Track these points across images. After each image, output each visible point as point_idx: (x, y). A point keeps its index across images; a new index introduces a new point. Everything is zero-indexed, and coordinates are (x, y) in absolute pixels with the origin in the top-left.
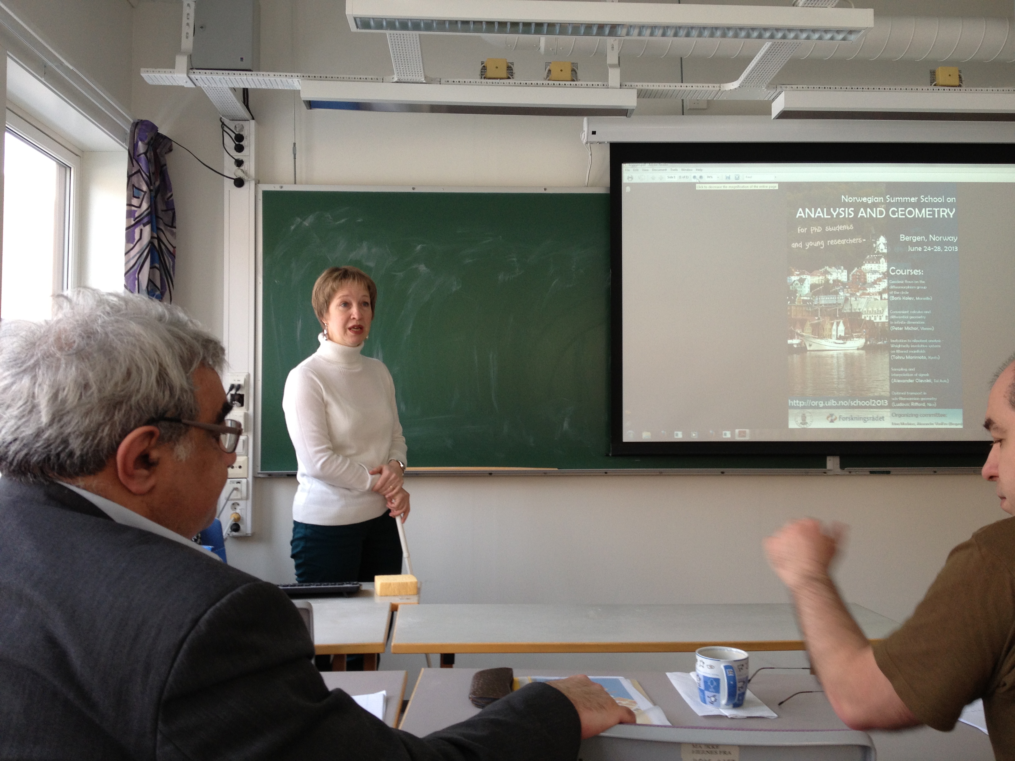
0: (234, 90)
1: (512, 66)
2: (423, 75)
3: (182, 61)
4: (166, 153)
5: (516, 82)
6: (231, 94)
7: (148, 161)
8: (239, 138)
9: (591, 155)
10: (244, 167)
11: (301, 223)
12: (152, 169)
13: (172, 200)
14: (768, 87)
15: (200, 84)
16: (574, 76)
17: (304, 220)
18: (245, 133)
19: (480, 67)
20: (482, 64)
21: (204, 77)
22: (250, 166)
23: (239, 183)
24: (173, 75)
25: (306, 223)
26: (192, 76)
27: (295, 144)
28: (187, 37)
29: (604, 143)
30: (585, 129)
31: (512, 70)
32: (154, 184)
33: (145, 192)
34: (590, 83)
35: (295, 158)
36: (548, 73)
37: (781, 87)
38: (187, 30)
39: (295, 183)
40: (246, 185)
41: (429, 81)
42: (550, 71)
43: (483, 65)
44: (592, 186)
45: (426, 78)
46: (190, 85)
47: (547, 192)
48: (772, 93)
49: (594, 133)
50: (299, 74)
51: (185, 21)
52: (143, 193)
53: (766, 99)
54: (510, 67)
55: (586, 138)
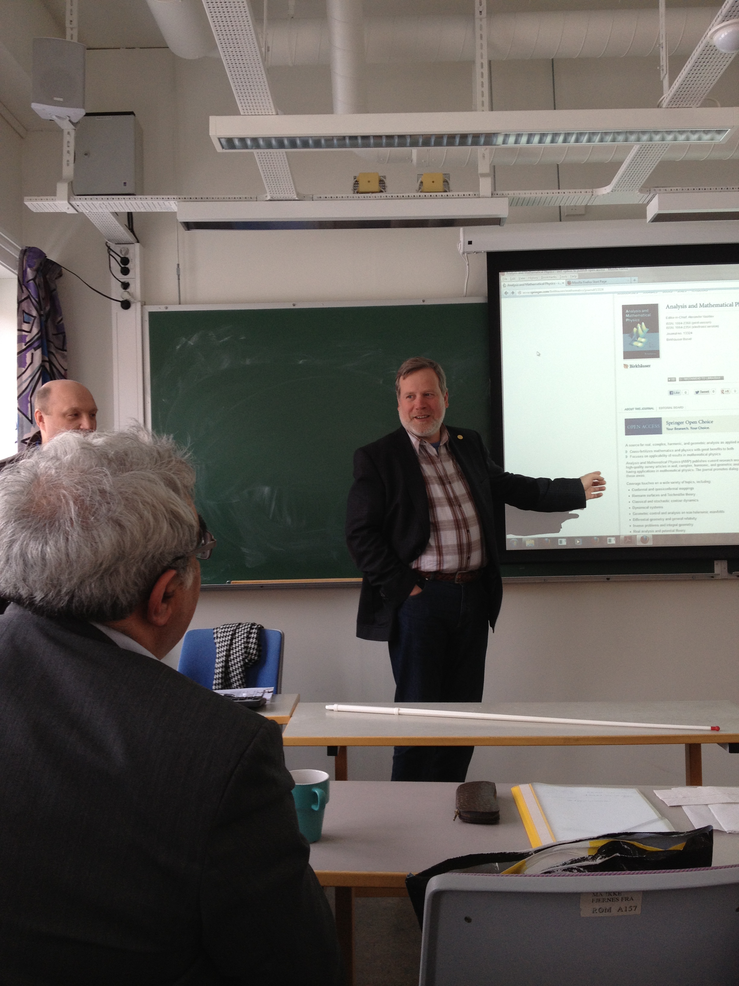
0: (116, 214)
1: (384, 180)
2: (294, 192)
3: (63, 188)
4: (56, 278)
5: (388, 195)
6: (113, 219)
7: (37, 286)
8: (125, 261)
9: (468, 265)
10: (131, 289)
11: (186, 343)
12: (42, 294)
13: (63, 324)
14: (641, 191)
15: (82, 209)
16: (446, 186)
17: (189, 340)
18: (130, 256)
19: (353, 181)
20: (355, 178)
21: (84, 203)
22: (136, 287)
23: (126, 305)
24: (55, 202)
25: (191, 343)
26: (73, 203)
27: (178, 265)
28: (68, 165)
29: (481, 252)
30: (462, 239)
31: (384, 183)
32: (45, 309)
33: (35, 317)
34: (461, 194)
35: (179, 279)
36: (420, 185)
37: (655, 190)
38: (68, 157)
39: (180, 304)
40: (133, 307)
41: (301, 198)
42: (422, 182)
43: (355, 180)
44: (471, 295)
45: (298, 194)
46: (72, 211)
47: (425, 303)
48: (646, 196)
49: (470, 243)
50: (175, 197)
51: (65, 149)
52: (33, 318)
53: (641, 202)
54: (383, 181)
55: (462, 249)
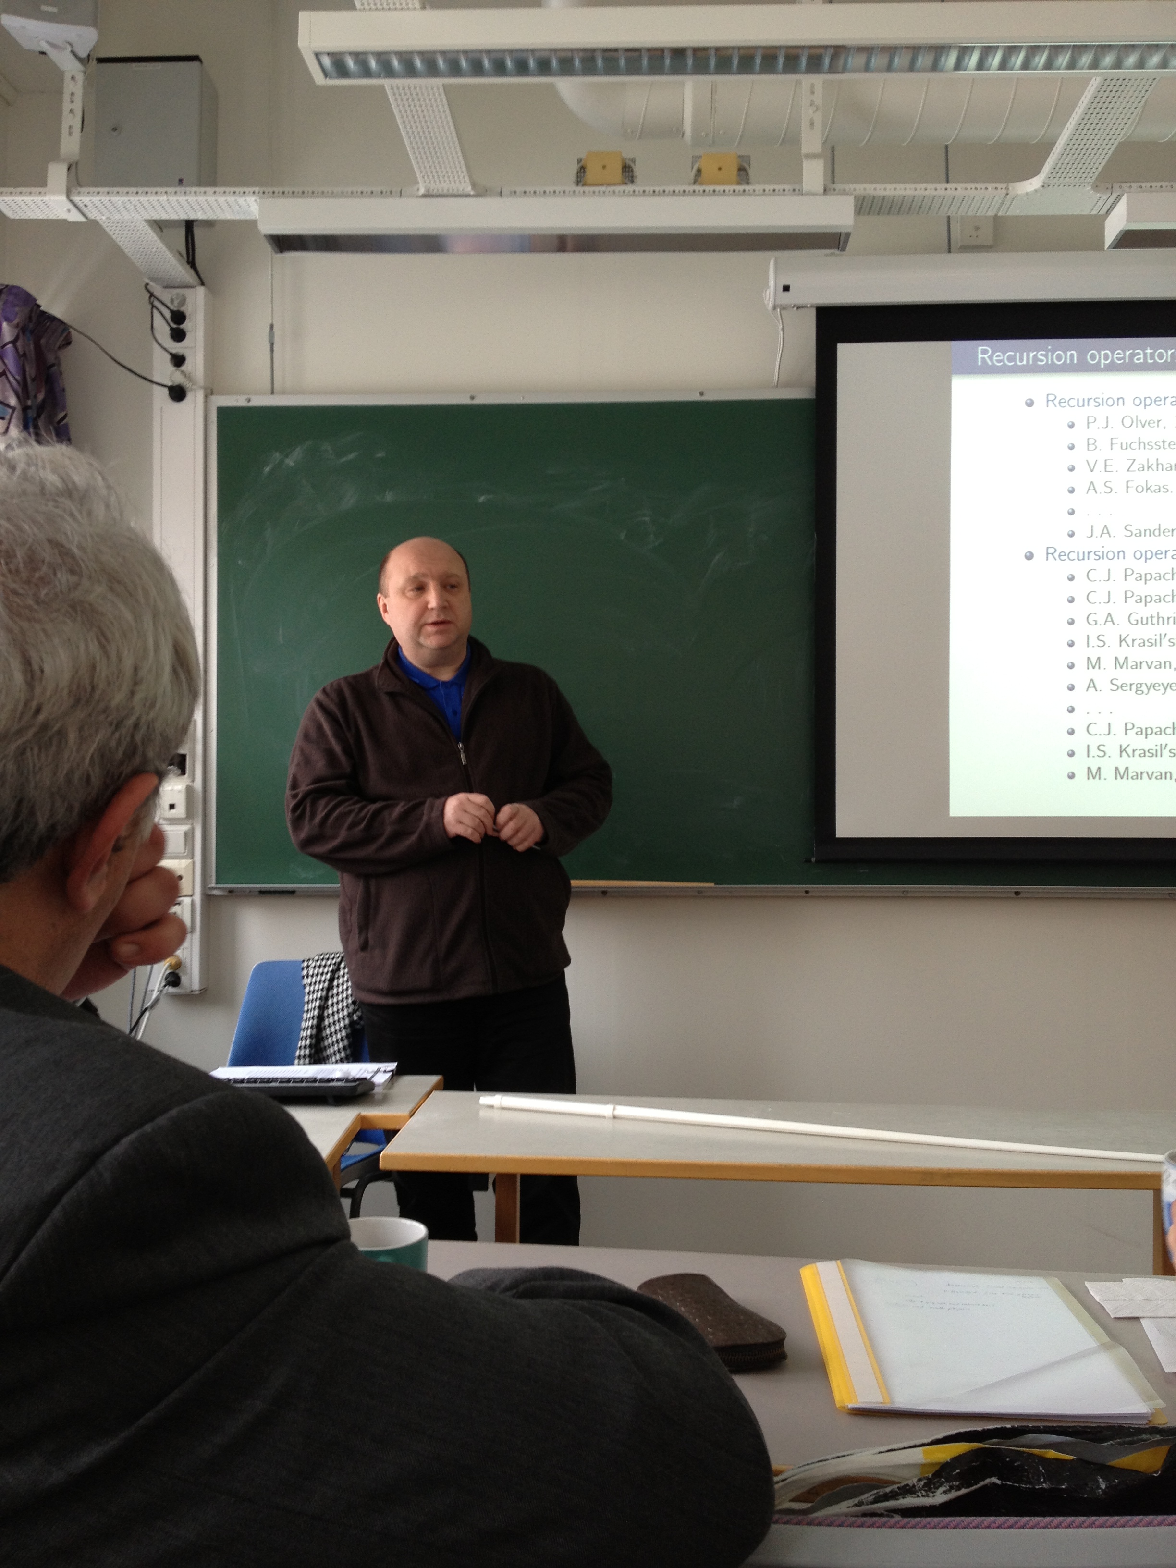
0: (159, 226)
1: (632, 165)
2: (467, 178)
3: (57, 173)
4: (60, 348)
5: (637, 189)
6: (151, 235)
7: (22, 357)
8: (179, 317)
9: (783, 330)
10: (187, 367)
11: (282, 462)
12: (31, 371)
13: (66, 425)
14: (1096, 187)
15: (93, 214)
16: (743, 174)
17: (287, 456)
18: (187, 309)
19: (575, 168)
20: (579, 163)
21: (96, 199)
22: (196, 364)
23: (178, 393)
24: (46, 199)
25: (290, 462)
26: (77, 199)
27: (272, 326)
28: (70, 134)
29: (805, 307)
30: (772, 283)
31: (632, 171)
32: (35, 397)
33: (14, 409)
34: (768, 187)
35: (272, 350)
36: (696, 176)
37: (1121, 187)
38: (71, 120)
39: (272, 393)
40: (189, 397)
41: (481, 192)
42: (699, 171)
43: (580, 165)
44: (788, 385)
45: (474, 185)
46: (75, 217)
47: (706, 398)
48: (1105, 197)
49: (786, 288)
50: (257, 189)
51: (66, 106)
52: (10, 411)
53: (1094, 212)
54: (630, 167)
55: (772, 299)
